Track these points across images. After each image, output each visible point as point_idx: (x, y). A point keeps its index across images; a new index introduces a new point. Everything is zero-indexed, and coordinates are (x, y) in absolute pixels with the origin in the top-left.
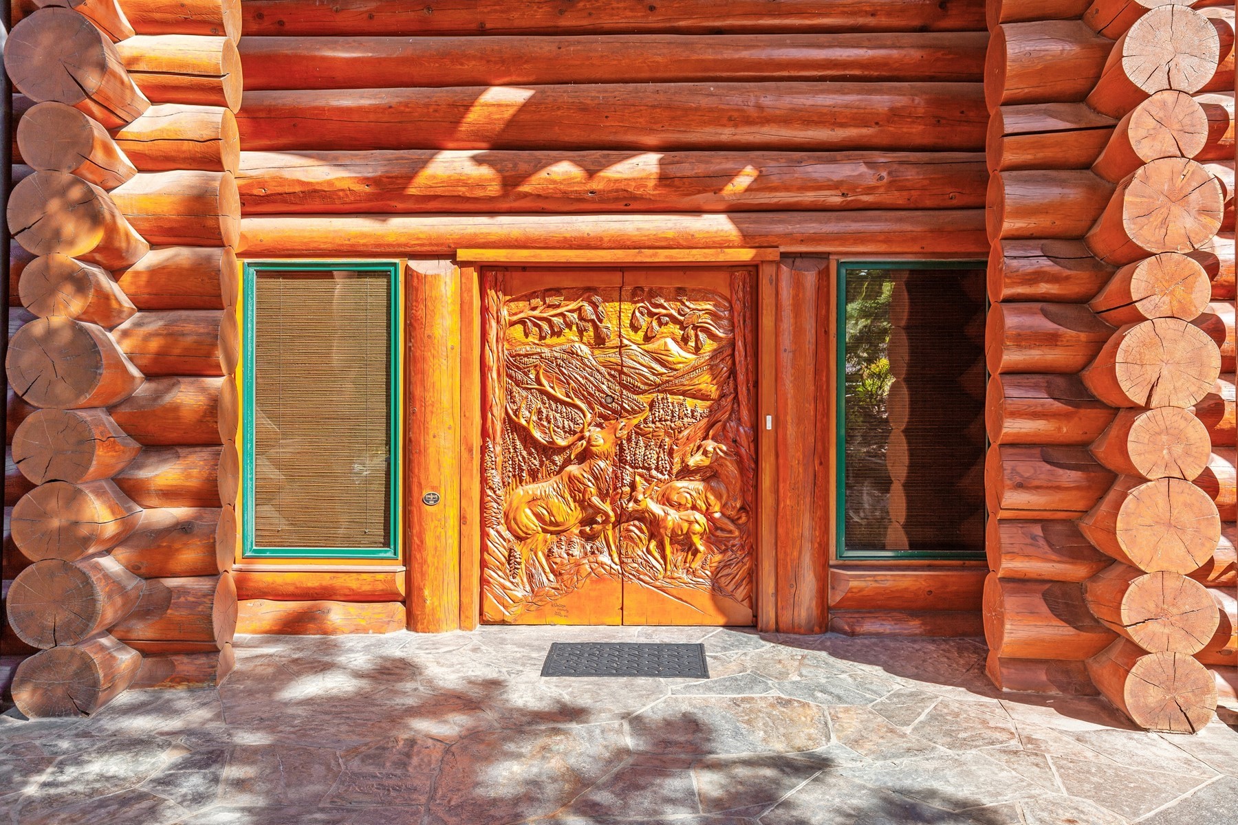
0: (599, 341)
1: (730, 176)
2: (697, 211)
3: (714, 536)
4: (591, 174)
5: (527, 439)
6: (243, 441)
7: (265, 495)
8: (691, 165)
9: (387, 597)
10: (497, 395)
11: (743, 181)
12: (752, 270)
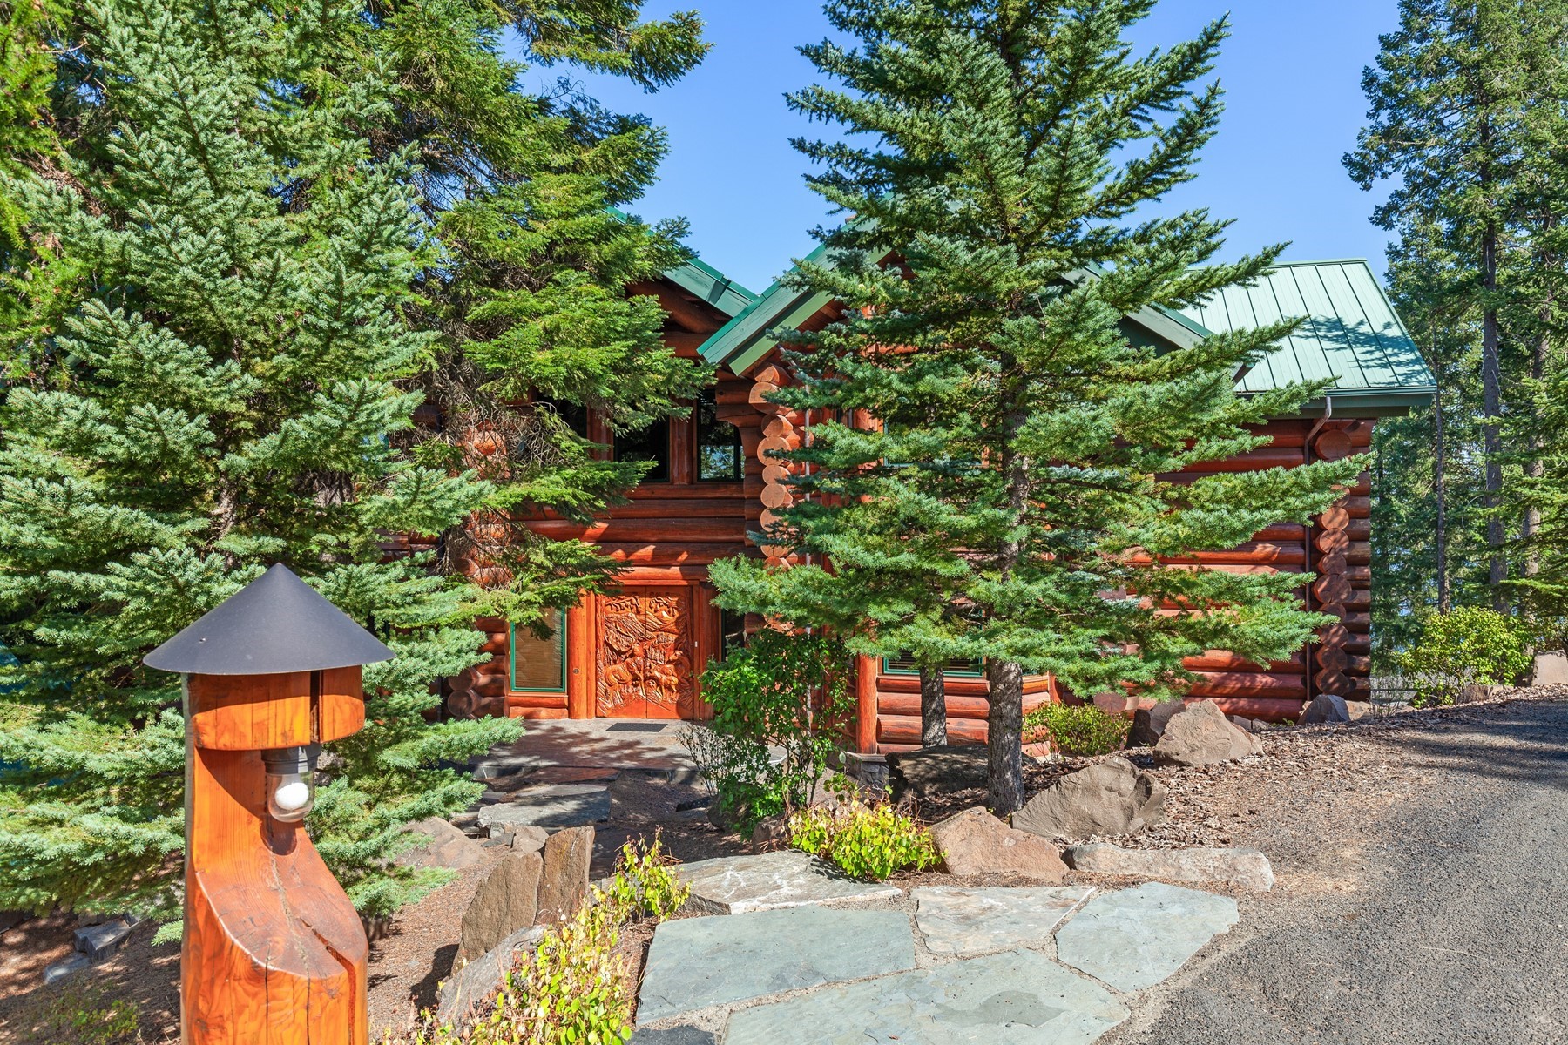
0: (638, 612)
1: (680, 554)
2: (668, 566)
3: (680, 686)
4: (628, 554)
5: (612, 649)
6: (512, 653)
7: (519, 667)
8: (669, 549)
9: (561, 706)
10: (601, 633)
11: (685, 556)
12: (691, 587)
